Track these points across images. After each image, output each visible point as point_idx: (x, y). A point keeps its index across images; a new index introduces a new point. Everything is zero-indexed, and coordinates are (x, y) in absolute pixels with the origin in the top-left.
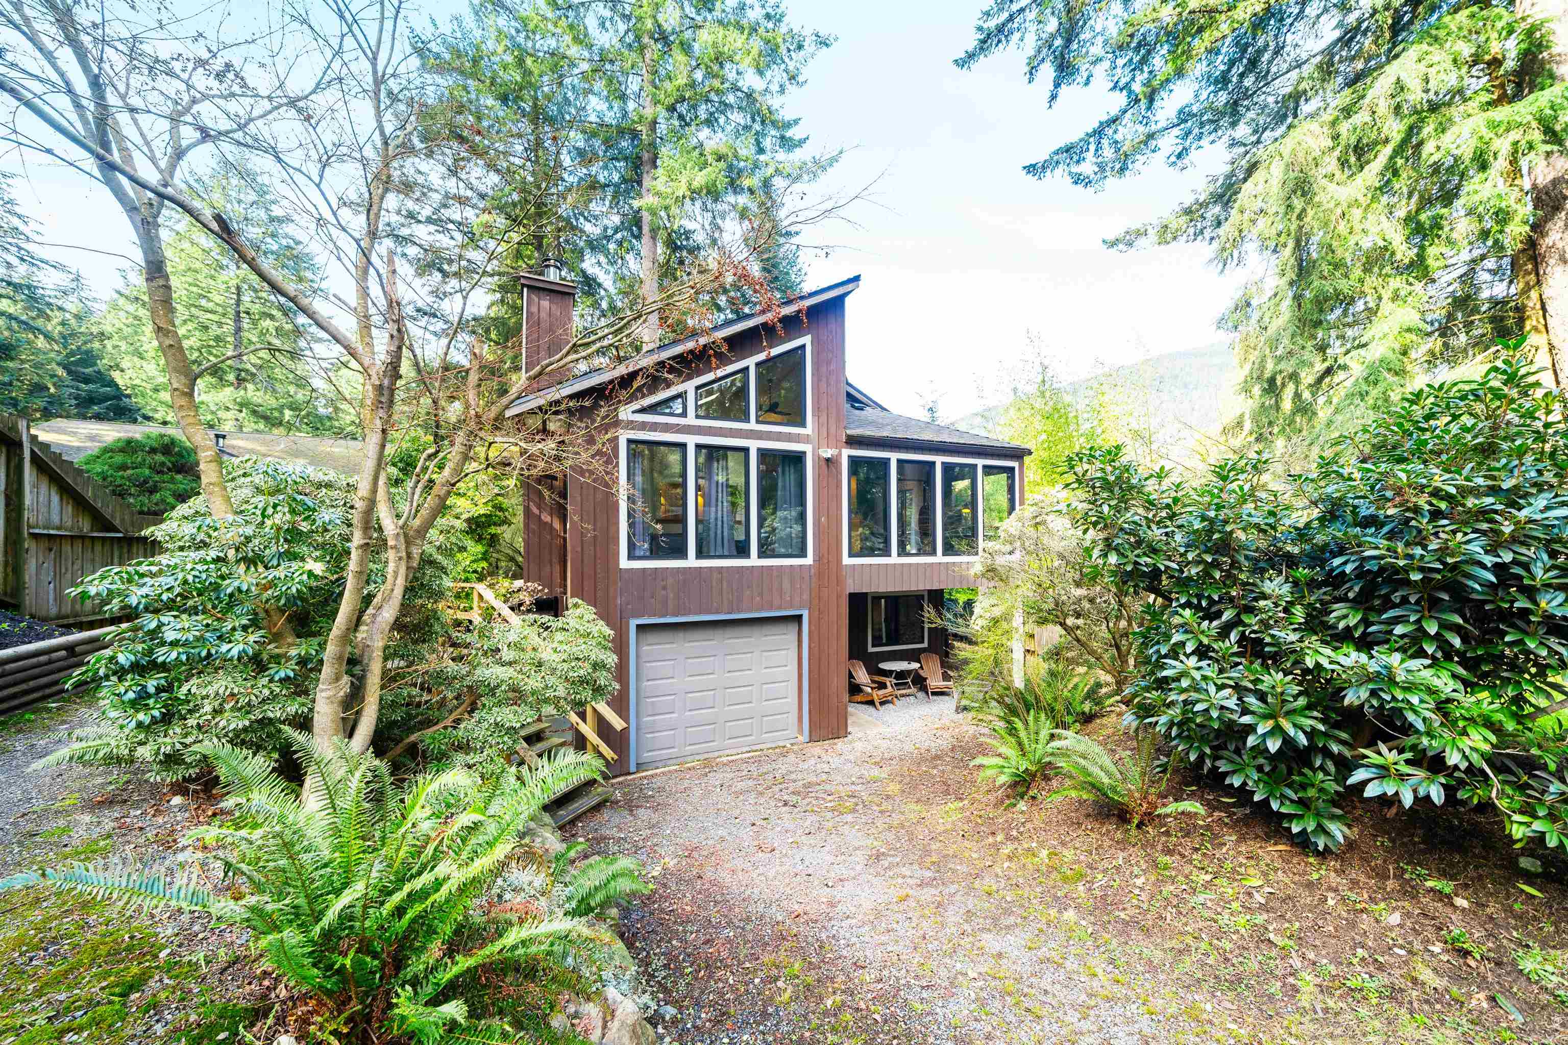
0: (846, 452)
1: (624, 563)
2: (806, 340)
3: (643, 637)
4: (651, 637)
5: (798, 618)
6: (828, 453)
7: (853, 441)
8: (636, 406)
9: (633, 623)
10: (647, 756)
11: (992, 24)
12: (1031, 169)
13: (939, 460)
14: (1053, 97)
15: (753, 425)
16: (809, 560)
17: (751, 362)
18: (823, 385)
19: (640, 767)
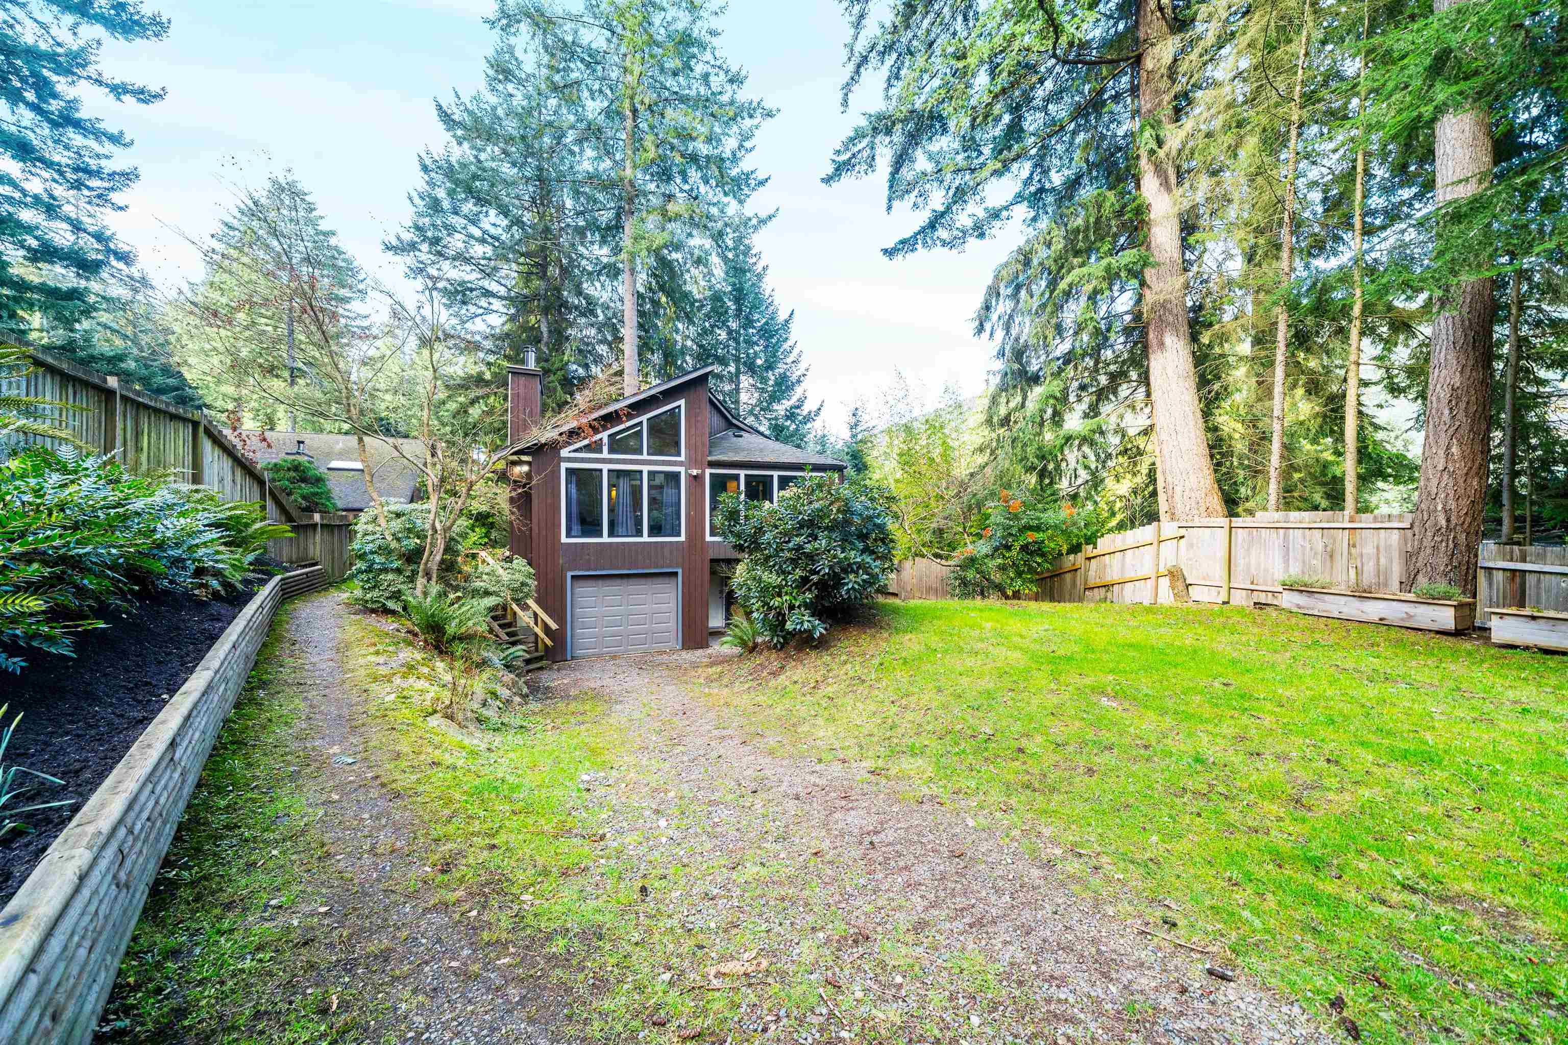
0: (708, 471)
1: (564, 539)
2: (682, 402)
3: (576, 583)
4: (582, 583)
5: (676, 574)
6: (695, 472)
7: (712, 464)
8: (572, 448)
9: (569, 574)
10: (579, 652)
11: (845, 157)
12: (885, 251)
13: (776, 474)
14: (889, 208)
15: (645, 456)
16: (682, 538)
17: (644, 418)
18: (693, 431)
19: (573, 658)
